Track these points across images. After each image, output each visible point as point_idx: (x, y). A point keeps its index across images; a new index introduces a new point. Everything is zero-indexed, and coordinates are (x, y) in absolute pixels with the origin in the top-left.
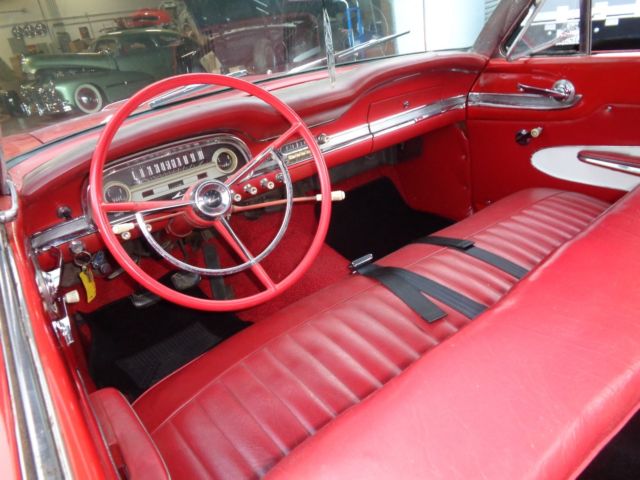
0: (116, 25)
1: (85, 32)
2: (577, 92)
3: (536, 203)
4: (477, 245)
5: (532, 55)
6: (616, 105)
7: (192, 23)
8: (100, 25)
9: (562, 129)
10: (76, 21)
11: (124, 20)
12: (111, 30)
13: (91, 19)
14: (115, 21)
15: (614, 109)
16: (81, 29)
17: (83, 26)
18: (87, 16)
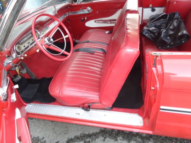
2: (91, 9)
3: (91, 33)
4: (89, 41)
5: (81, 2)
6: (99, 11)
9: (90, 17)
15: (99, 12)
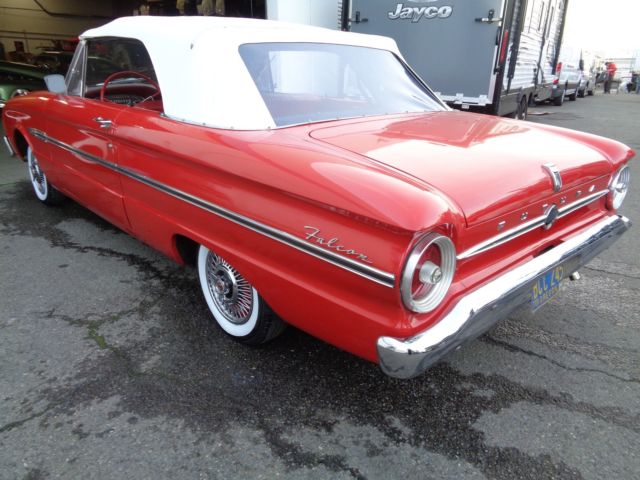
0: (53, 45)
1: (19, 46)
7: (126, 56)
8: (38, 43)
10: (15, 35)
11: (62, 43)
12: (47, 49)
13: (28, 36)
14: (53, 41)
16: (16, 43)
17: (20, 40)
18: (24, 33)
